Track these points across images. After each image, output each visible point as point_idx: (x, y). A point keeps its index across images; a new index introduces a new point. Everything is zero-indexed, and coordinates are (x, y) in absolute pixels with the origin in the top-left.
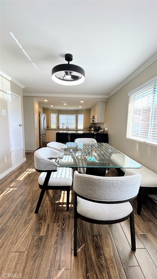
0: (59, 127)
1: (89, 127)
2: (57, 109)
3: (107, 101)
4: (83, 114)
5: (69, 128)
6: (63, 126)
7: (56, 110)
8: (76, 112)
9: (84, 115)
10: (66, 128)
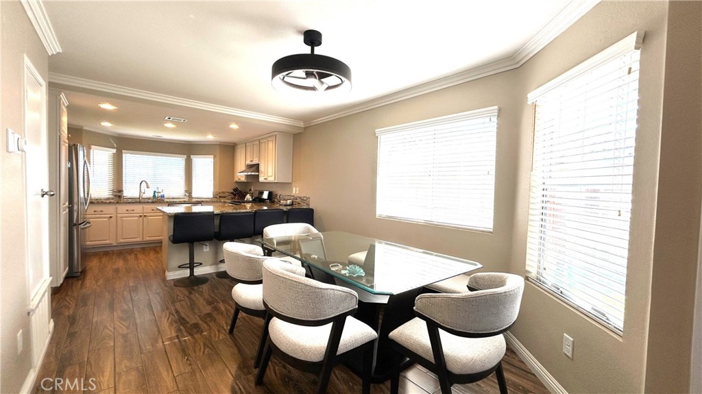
0: (121, 191)
1: (232, 193)
2: (117, 134)
3: (301, 133)
4: (212, 156)
5: (163, 196)
6: (143, 191)
7: (112, 137)
8: (188, 150)
9: (214, 158)
10: (154, 196)
